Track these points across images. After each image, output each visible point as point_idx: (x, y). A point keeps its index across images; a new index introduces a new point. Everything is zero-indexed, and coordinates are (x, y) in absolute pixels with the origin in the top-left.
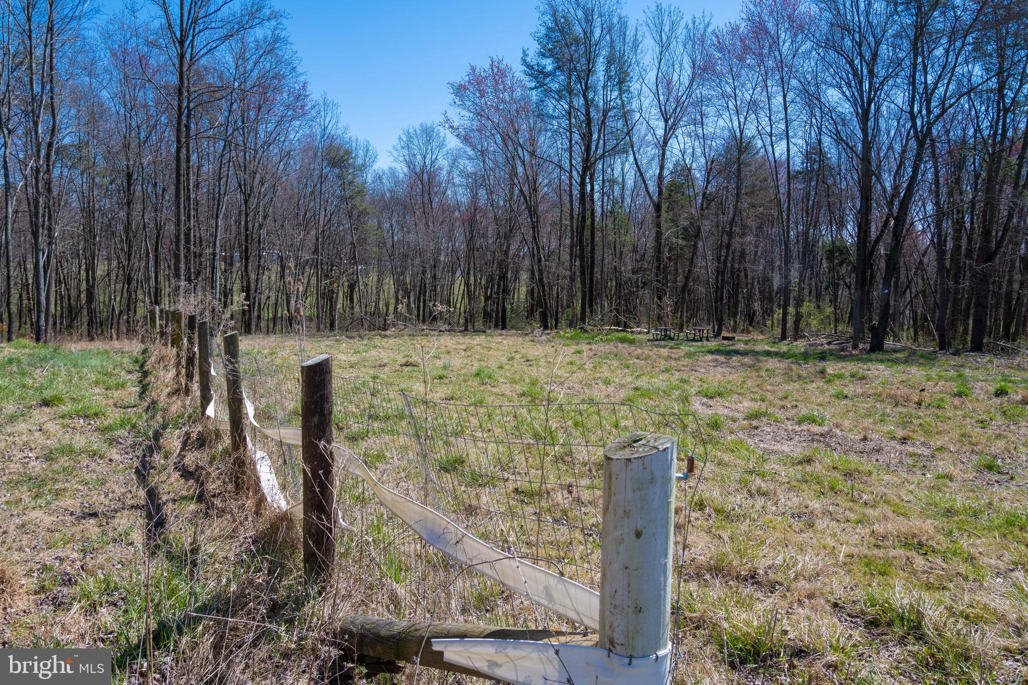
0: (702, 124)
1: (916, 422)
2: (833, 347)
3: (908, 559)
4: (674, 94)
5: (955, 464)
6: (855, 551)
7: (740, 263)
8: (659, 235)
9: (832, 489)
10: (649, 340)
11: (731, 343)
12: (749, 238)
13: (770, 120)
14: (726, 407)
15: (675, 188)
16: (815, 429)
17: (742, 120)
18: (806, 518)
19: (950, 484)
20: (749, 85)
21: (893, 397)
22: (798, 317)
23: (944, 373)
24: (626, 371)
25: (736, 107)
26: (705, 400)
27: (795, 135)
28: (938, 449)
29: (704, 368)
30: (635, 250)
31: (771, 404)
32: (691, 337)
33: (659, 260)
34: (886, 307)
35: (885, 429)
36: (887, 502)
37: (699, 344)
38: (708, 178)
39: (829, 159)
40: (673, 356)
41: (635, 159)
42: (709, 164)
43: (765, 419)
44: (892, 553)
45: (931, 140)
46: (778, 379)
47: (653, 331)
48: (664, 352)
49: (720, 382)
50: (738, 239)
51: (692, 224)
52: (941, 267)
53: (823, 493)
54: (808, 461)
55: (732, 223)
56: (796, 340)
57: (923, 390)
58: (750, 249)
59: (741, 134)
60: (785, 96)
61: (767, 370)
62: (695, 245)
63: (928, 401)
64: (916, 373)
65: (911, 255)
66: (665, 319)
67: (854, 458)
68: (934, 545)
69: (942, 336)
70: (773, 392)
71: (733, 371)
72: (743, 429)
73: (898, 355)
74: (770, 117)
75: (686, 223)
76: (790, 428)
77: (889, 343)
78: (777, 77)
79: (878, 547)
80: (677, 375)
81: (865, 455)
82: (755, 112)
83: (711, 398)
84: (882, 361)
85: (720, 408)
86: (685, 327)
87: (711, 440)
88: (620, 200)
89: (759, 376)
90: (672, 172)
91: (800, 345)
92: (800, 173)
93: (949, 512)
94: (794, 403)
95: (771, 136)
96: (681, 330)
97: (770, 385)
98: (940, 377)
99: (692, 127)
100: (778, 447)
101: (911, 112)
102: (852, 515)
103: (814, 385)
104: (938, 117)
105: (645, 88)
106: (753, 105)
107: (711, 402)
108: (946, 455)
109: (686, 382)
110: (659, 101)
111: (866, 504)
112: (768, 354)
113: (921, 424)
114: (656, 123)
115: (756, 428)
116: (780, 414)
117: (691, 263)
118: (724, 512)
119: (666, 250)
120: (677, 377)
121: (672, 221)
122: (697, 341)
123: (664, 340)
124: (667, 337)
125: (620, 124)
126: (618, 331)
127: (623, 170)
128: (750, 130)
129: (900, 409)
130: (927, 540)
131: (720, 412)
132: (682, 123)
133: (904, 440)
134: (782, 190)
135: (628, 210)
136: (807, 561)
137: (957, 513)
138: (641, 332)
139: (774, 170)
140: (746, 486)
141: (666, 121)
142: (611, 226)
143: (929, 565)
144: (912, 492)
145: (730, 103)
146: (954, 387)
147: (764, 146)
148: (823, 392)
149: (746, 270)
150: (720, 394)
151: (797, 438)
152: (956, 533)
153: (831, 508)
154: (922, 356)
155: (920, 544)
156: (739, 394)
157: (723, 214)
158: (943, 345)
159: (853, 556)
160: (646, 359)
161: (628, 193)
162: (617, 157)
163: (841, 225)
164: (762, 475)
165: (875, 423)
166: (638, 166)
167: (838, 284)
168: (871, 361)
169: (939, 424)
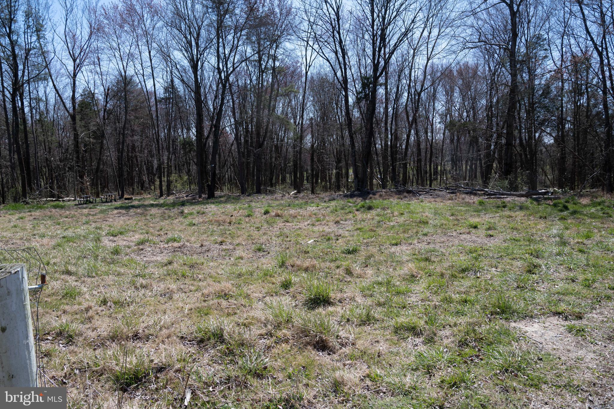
0: (99, 65)
1: (228, 232)
2: (189, 198)
3: (218, 303)
4: (78, 44)
5: (244, 251)
6: (193, 306)
7: (132, 153)
8: (76, 136)
9: (183, 276)
10: (76, 205)
11: (130, 201)
12: (135, 138)
13: (142, 66)
14: (125, 240)
15: (84, 105)
16: (176, 244)
17: (125, 65)
18: (168, 295)
19: (242, 261)
20: (127, 43)
21: (217, 221)
22: (169, 183)
23: (242, 206)
24: (58, 226)
25: (121, 56)
26: (112, 238)
27: (158, 75)
28: (237, 245)
29: (112, 218)
30: (60, 146)
31: (153, 235)
32: (104, 200)
33: (78, 152)
34: (214, 174)
35: (213, 239)
36: (211, 277)
37: (109, 204)
38: (106, 99)
39: (178, 92)
40: (92, 213)
41: (54, 85)
42: (106, 90)
43: (148, 244)
44: (211, 302)
45: (229, 84)
46: (157, 220)
47: (78, 199)
48: (86, 211)
49: (121, 226)
50: (130, 138)
51: (98, 129)
52: (239, 152)
53: (178, 279)
54: (170, 263)
55: (124, 128)
56: (168, 196)
57: (232, 216)
58: (137, 144)
59: (125, 73)
60: (150, 52)
61: (151, 215)
62: (102, 142)
63: (234, 221)
64: (229, 207)
65: (225, 146)
66: (86, 190)
67: (195, 257)
68: (232, 293)
69: (242, 187)
70: (154, 228)
71: (130, 218)
72: (134, 251)
73: (222, 199)
74: (142, 64)
75: (95, 128)
76: (162, 246)
77: (217, 193)
78: (144, 41)
79: (205, 301)
80: (94, 225)
81: (202, 254)
82: (132, 60)
83: (116, 236)
84: (213, 203)
85: (121, 242)
86: (100, 194)
87: (113, 261)
88: (45, 112)
89: (146, 219)
90: (82, 95)
91: (171, 199)
92: (163, 99)
93: (240, 275)
94: (166, 232)
95: (143, 76)
96: (98, 196)
97: (152, 224)
98: (240, 208)
99: (93, 67)
100: (155, 258)
101: (218, 68)
102: (193, 288)
103: (177, 220)
104: (232, 72)
105: (56, 37)
106: (131, 56)
107: (115, 239)
108: (241, 247)
109: (100, 228)
110: (68, 47)
111: (200, 280)
112: (152, 205)
113: (230, 234)
114: (67, 61)
115: (142, 250)
116: (156, 239)
117: (101, 154)
118: (119, 302)
119: (82, 145)
120: (93, 226)
121: (85, 126)
122: (109, 202)
123: (86, 204)
124: (88, 202)
125: (40, 59)
126: (52, 201)
127: (45, 92)
128: (130, 72)
129: (221, 227)
130: (229, 292)
131: (120, 244)
132: (85, 63)
133: (221, 243)
134: (154, 109)
135: (52, 119)
136: (167, 319)
137: (243, 275)
138: (70, 200)
139: (147, 97)
140: (134, 284)
141: (74, 61)
142: (40, 130)
143: (229, 304)
144: (223, 269)
145: (116, 53)
146: (246, 212)
147: (140, 82)
148: (182, 224)
149: (136, 157)
150: (121, 233)
151: (166, 251)
152: (242, 285)
153: (182, 287)
154: (233, 199)
155: (225, 295)
156: (133, 231)
157: (119, 122)
158: (243, 191)
159: (192, 309)
160: (72, 217)
161: (51, 108)
162: (40, 83)
163: (189, 129)
164: (143, 276)
165: (208, 236)
166: (56, 90)
167: (190, 163)
168: (208, 203)
169: (239, 232)
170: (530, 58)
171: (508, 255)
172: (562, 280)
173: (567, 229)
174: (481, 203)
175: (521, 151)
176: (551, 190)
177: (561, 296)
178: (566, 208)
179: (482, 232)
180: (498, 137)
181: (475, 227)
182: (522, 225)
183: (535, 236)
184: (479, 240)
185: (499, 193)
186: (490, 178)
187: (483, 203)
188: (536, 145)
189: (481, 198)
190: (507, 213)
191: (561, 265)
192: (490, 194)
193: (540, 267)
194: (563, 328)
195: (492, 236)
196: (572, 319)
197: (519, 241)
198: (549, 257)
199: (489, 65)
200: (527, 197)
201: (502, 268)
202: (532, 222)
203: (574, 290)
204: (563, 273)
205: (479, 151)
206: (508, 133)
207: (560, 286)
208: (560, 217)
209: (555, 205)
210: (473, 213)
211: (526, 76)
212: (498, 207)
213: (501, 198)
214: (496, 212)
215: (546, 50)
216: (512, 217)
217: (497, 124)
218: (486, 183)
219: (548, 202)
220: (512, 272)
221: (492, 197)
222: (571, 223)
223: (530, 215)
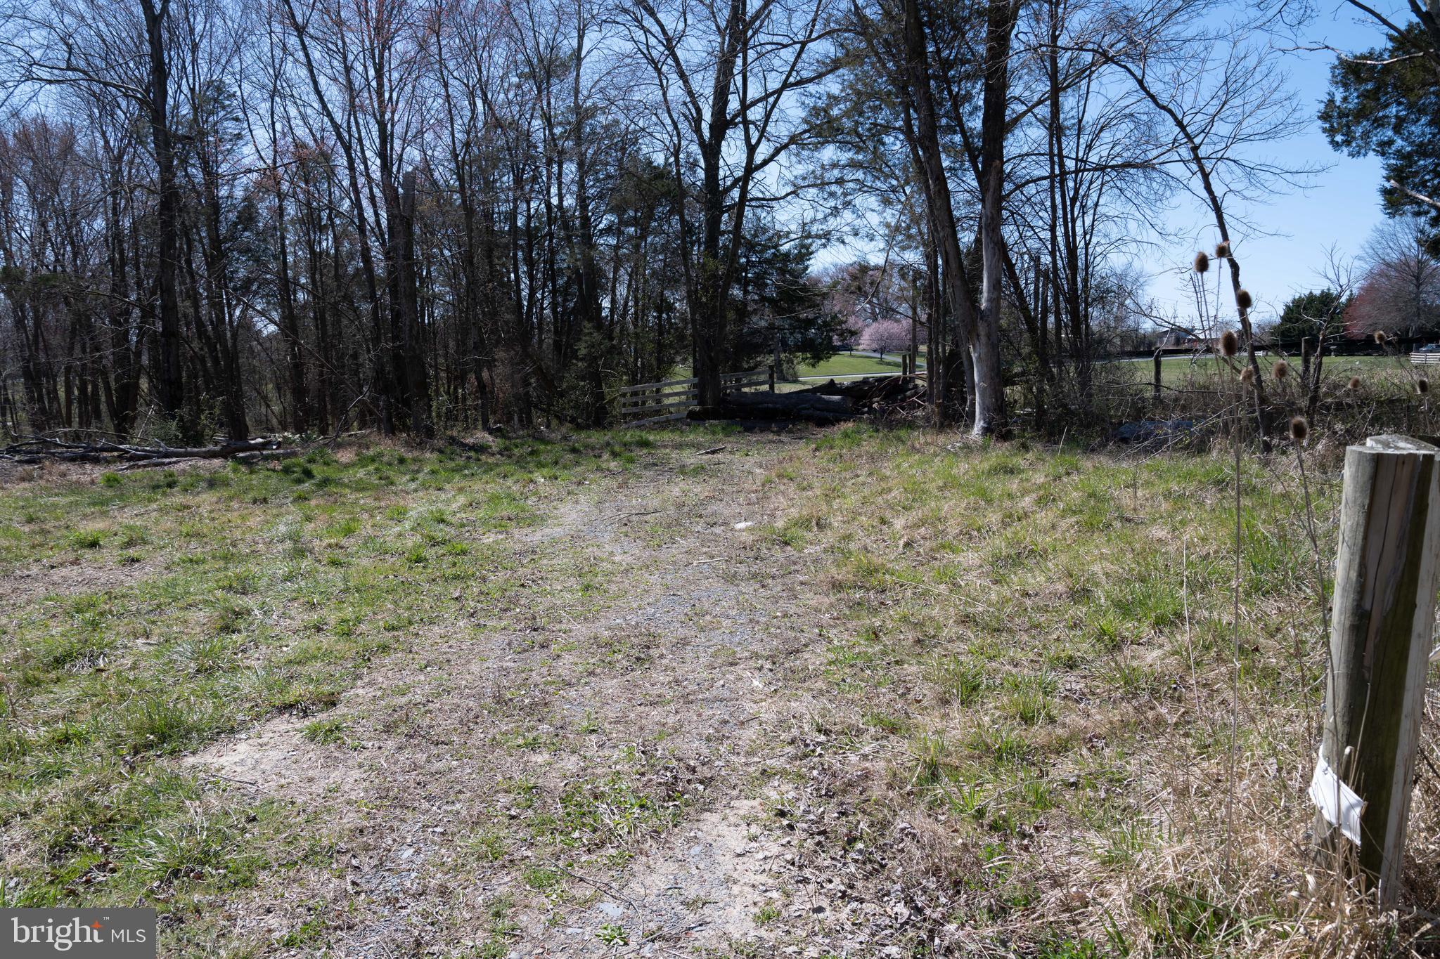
170: (203, 134)
171: (175, 600)
172: (296, 632)
173: (309, 519)
174: (111, 482)
175: (201, 349)
176: (279, 437)
177: (294, 668)
178: (308, 474)
179: (110, 555)
180: (142, 317)
181: (94, 544)
182: (211, 524)
183: (241, 546)
184: (103, 576)
185: (158, 452)
186: (135, 418)
187: (116, 480)
188: (234, 336)
189: (113, 467)
190: (177, 498)
191: (295, 599)
192: (134, 458)
193: (249, 615)
194: (299, 735)
195: (138, 561)
196: (318, 711)
197: (204, 561)
198: (269, 587)
199: (104, 134)
200: (225, 457)
201: (161, 635)
202: (235, 514)
203: (319, 649)
204: (300, 617)
205: (98, 350)
206: (163, 307)
207: (293, 645)
208: (295, 495)
209: (287, 470)
210: (88, 510)
211: (197, 174)
212: (158, 487)
213: (164, 464)
214: (150, 500)
215: (237, 119)
216: (188, 507)
217: (139, 284)
218: (123, 431)
219: (271, 466)
220: (185, 638)
221: (141, 463)
222: (318, 506)
223: (231, 498)
